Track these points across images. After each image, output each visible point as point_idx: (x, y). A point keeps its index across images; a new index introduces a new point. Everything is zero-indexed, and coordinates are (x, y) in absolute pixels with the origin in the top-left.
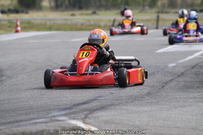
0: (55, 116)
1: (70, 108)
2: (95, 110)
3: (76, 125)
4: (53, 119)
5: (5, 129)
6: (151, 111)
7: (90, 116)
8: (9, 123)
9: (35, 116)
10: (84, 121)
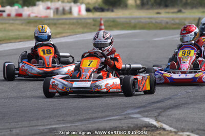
0: (129, 114)
1: (144, 107)
2: (168, 109)
3: (148, 122)
4: (127, 116)
5: (81, 125)
7: (163, 114)
8: (85, 120)
9: (110, 113)
10: (157, 119)
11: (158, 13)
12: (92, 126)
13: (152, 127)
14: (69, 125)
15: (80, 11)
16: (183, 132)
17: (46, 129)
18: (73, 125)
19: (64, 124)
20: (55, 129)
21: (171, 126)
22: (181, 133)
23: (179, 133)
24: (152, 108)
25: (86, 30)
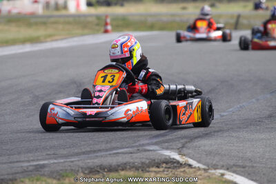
0: (143, 145)
2: (196, 138)
3: (169, 156)
4: (140, 148)
5: (78, 161)
6: (269, 139)
7: (189, 145)
8: (84, 153)
9: (118, 144)
10: (180, 152)
11: (184, 8)
12: (93, 162)
13: (175, 163)
14: (62, 161)
15: (78, 5)
16: (215, 169)
17: (30, 166)
18: (68, 160)
19: (55, 159)
20: (43, 166)
21: (199, 162)
22: (213, 171)
23: (210, 171)
24: (174, 137)
25: (86, 31)
